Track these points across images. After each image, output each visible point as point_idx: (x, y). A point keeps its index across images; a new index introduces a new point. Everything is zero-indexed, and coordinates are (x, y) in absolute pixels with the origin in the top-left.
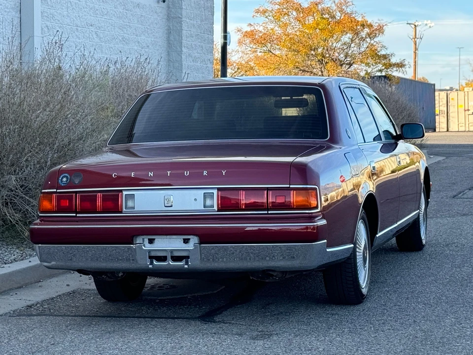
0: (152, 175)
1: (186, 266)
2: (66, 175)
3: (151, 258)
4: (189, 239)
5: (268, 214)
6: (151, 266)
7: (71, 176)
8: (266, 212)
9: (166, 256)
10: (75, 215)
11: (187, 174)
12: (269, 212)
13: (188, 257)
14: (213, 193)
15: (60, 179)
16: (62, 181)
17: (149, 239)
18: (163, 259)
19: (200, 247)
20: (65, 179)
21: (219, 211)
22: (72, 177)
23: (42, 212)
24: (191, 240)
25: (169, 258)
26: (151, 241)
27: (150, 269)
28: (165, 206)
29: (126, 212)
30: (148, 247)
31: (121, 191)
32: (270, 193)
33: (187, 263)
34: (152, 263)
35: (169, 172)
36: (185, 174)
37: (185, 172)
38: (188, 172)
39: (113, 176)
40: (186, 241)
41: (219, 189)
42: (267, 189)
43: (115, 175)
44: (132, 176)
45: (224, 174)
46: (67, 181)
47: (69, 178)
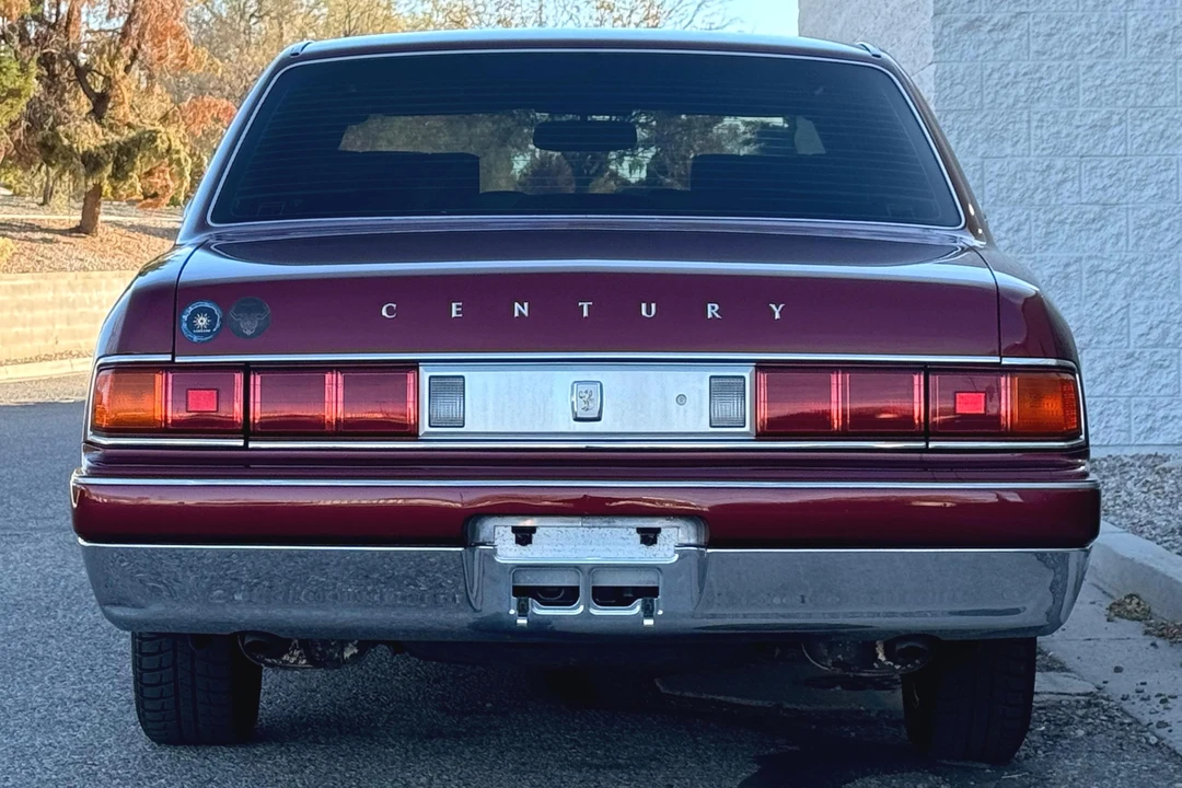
0: (526, 312)
1: (649, 622)
2: (207, 305)
3: (521, 592)
4: (658, 530)
5: (927, 450)
6: (522, 621)
7: (225, 310)
8: (922, 444)
9: (578, 588)
10: (240, 443)
11: (649, 312)
12: (932, 445)
13: (652, 592)
14: (743, 378)
15: (185, 317)
16: (192, 325)
17: (515, 530)
18: (568, 596)
19: (703, 564)
20: (202, 321)
21: (760, 436)
22: (232, 314)
23: (111, 431)
24: (664, 532)
25: (586, 594)
26: (524, 537)
27: (521, 630)
28: (576, 420)
29: (431, 436)
30: (508, 551)
31: (414, 366)
32: (934, 379)
33: (648, 611)
34: (523, 611)
35: (585, 305)
36: (644, 313)
37: (644, 306)
38: (653, 305)
39: (384, 313)
40: (649, 537)
41: (761, 366)
42: (926, 369)
43: (389, 310)
44: (454, 315)
45: (777, 316)
46: (210, 326)
47: (217, 312)
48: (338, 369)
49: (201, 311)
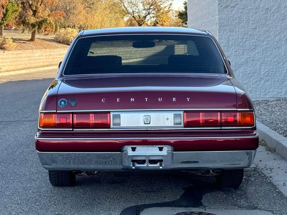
0: (133, 100)
1: (161, 168)
2: (64, 99)
3: (134, 161)
5: (221, 129)
6: (134, 168)
7: (68, 100)
8: (220, 128)
9: (145, 160)
10: (72, 129)
11: (160, 100)
12: (222, 128)
13: (161, 161)
14: (181, 114)
15: (59, 102)
16: (61, 104)
17: (132, 148)
18: (143, 162)
19: (173, 155)
20: (63, 103)
21: (185, 127)
23: (43, 127)
24: (164, 148)
25: (147, 161)
26: (134, 149)
27: (133, 169)
28: (145, 124)
29: (113, 128)
30: (130, 152)
31: (109, 112)
32: (223, 114)
33: (161, 165)
34: (134, 165)
35: (146, 98)
36: (159, 100)
37: (159, 98)
38: (161, 98)
39: (102, 101)
40: (161, 149)
41: (185, 111)
42: (221, 111)
43: (104, 100)
44: (118, 101)
45: (188, 100)
46: (65, 104)
47: (66, 101)
48: (92, 113)
49: (62, 101)
